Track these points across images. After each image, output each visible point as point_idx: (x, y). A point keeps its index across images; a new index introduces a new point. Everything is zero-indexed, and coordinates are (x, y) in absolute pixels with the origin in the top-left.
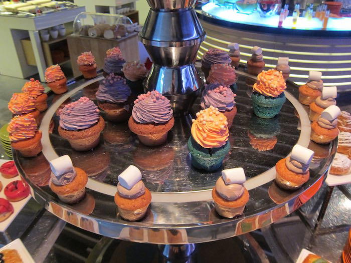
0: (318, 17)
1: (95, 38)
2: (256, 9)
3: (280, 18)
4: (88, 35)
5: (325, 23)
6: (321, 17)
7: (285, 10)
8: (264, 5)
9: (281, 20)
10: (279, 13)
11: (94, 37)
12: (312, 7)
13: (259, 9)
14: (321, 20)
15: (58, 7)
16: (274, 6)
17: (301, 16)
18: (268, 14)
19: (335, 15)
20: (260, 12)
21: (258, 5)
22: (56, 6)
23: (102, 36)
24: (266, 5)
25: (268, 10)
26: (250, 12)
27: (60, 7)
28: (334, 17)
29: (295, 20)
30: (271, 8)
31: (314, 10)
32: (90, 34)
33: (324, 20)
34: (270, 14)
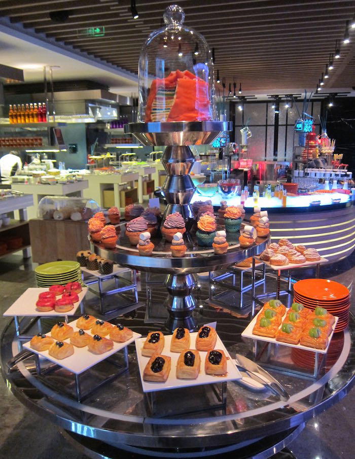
0: (277, 196)
1: (61, 221)
2: (217, 192)
3: (241, 199)
4: (53, 218)
5: (284, 201)
6: (279, 195)
7: (245, 192)
8: (225, 187)
9: (242, 201)
10: (239, 195)
11: (61, 219)
12: (270, 188)
13: (220, 191)
14: (280, 198)
15: (3, 195)
16: (234, 188)
17: (261, 195)
18: (229, 195)
19: (292, 194)
20: (221, 195)
21: (219, 188)
22: (2, 194)
23: (69, 218)
24: (227, 187)
25: (229, 192)
26: (212, 195)
27: (5, 195)
28: (291, 196)
29: (255, 200)
30: (232, 190)
31: (273, 190)
32: (56, 217)
33: (282, 198)
34: (232, 195)
